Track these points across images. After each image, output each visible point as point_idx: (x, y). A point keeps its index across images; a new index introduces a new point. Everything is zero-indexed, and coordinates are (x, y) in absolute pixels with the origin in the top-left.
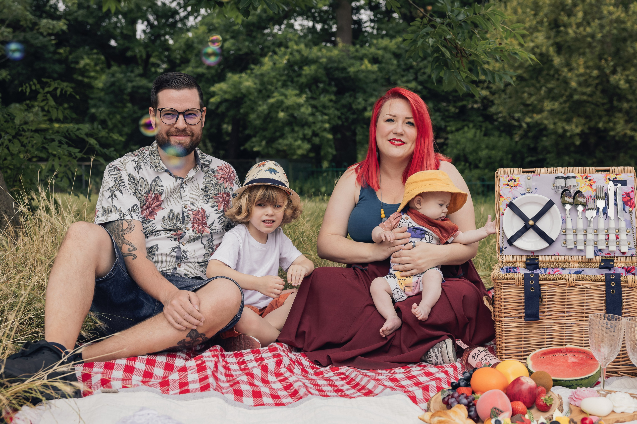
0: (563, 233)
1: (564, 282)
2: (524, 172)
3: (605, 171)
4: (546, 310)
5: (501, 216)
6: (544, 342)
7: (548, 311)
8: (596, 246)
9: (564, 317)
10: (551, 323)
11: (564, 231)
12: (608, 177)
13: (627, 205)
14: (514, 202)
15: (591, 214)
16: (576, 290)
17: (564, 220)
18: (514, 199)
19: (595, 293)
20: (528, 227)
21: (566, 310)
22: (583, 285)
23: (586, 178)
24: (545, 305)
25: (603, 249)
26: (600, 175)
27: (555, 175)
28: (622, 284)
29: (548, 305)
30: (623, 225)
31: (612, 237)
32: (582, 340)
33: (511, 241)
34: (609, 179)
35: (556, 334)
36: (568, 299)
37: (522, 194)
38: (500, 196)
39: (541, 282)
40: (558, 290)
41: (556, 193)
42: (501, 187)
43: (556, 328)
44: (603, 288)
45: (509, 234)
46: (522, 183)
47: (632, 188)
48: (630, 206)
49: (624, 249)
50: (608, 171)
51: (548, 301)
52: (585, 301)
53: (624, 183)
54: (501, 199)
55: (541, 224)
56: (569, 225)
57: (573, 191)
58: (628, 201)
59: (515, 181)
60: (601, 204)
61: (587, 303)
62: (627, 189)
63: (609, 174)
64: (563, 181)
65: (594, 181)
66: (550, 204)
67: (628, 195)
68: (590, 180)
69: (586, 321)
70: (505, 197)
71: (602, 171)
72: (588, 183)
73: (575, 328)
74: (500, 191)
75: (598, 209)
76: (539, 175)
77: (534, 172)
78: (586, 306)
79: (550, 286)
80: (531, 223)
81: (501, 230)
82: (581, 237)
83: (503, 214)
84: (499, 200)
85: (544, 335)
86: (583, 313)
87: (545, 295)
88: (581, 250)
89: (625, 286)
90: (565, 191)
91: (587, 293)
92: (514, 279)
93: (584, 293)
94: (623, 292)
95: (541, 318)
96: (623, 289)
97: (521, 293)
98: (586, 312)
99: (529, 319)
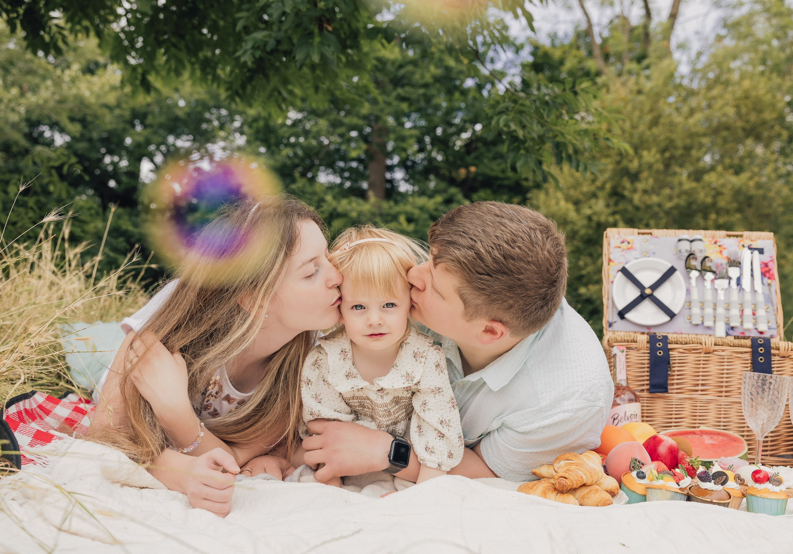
0: (686, 307)
1: (699, 346)
2: (639, 234)
3: (737, 236)
4: (675, 381)
5: (610, 284)
6: (671, 423)
7: (677, 384)
8: (727, 324)
9: (697, 391)
10: (681, 399)
11: (689, 304)
12: (742, 243)
13: (765, 276)
14: (627, 266)
15: (722, 283)
16: (714, 358)
17: (688, 291)
18: (626, 263)
19: (738, 362)
20: (645, 296)
21: (701, 382)
22: (723, 351)
23: (715, 243)
24: (674, 375)
25: (736, 327)
26: (733, 240)
27: (677, 239)
28: (773, 351)
29: (678, 375)
30: (760, 298)
31: (748, 312)
32: (720, 422)
33: (622, 314)
34: (743, 246)
35: (687, 413)
36: (703, 368)
37: (636, 259)
38: (610, 260)
39: (670, 346)
40: (691, 357)
41: (679, 258)
42: (611, 250)
43: (687, 405)
44: (748, 356)
45: (621, 306)
46: (637, 245)
47: (771, 257)
48: (769, 278)
49: (763, 327)
50: (741, 236)
51: (678, 371)
52: (725, 371)
53: (761, 251)
54: (611, 263)
55: (659, 294)
56: (695, 296)
57: (700, 256)
58: (766, 272)
59: (629, 243)
60: (734, 272)
61: (727, 374)
62: (766, 258)
63: (743, 240)
64: (688, 243)
65: (725, 247)
66: (672, 271)
67: (766, 265)
68: (720, 246)
69: (726, 396)
70: (616, 262)
71: (734, 236)
72: (718, 249)
73: (712, 406)
74: (609, 253)
75: (730, 278)
76: (657, 237)
77: (651, 234)
78: (727, 378)
79: (681, 350)
80: (648, 291)
81: (610, 301)
82: (709, 311)
83: (612, 282)
84: (609, 264)
85: (672, 414)
86: (722, 387)
87: (675, 363)
88: (709, 328)
89: (775, 355)
90: (691, 255)
91: (728, 362)
92: (636, 342)
93: (724, 362)
94: (773, 362)
95: (669, 391)
96: (773, 358)
97: (645, 360)
98: (726, 387)
99: (654, 390)
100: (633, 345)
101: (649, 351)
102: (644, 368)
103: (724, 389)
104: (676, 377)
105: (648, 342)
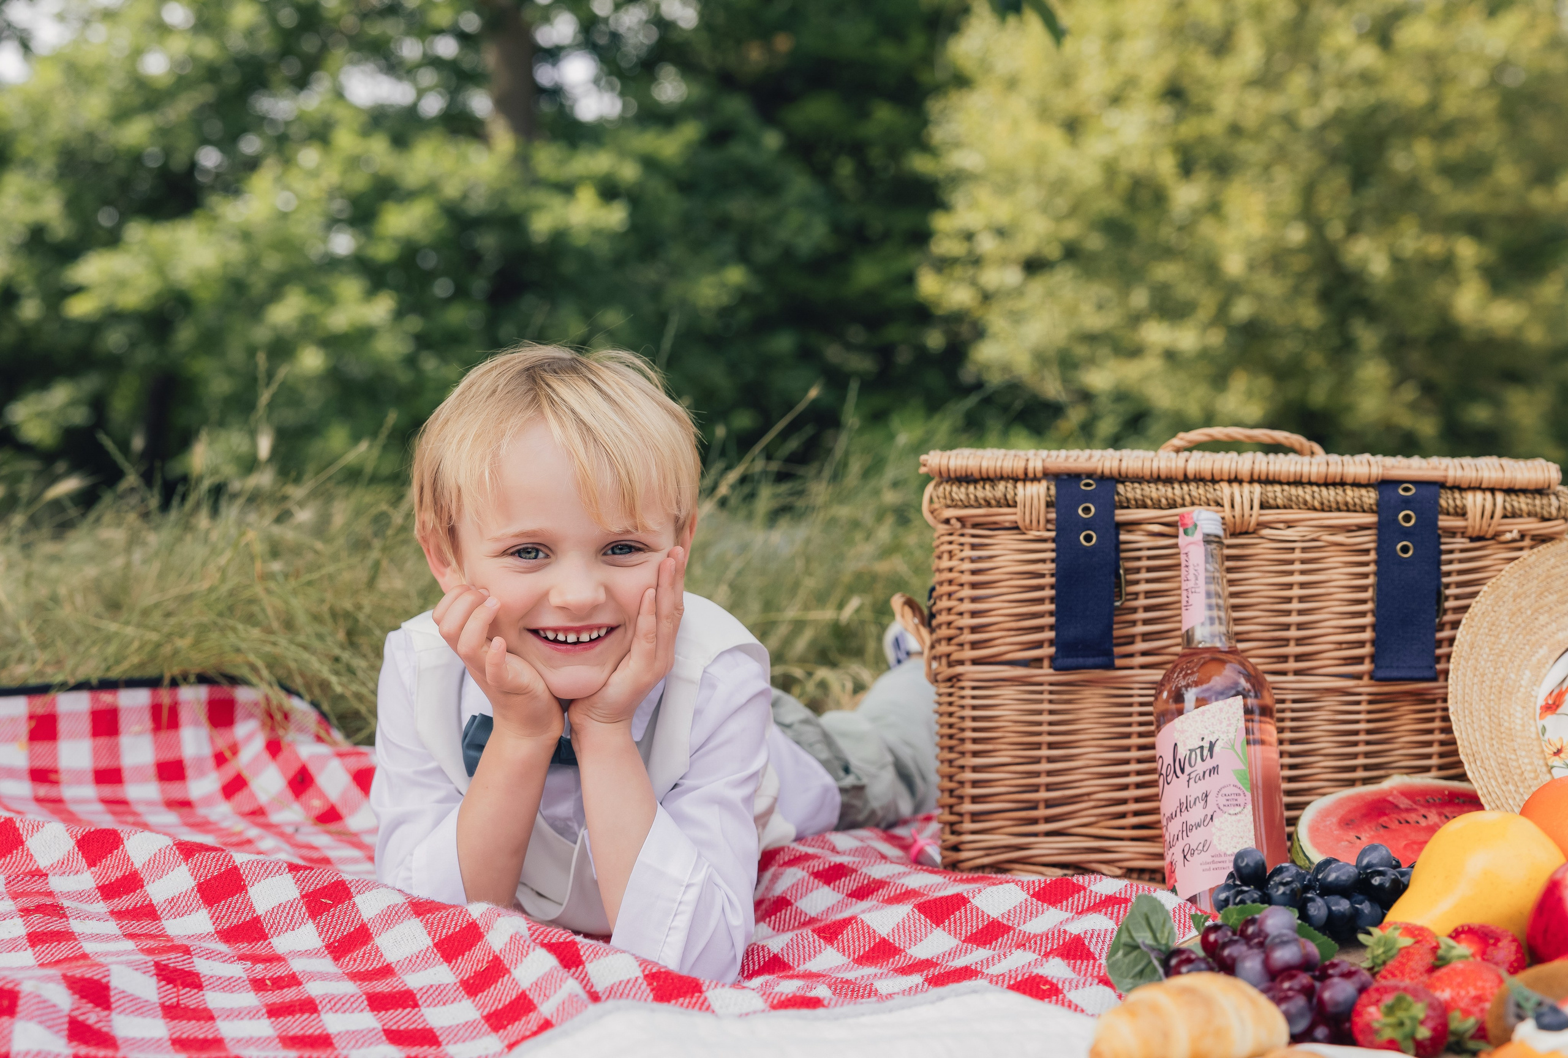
4: (1140, 629)
7: (1145, 636)
16: (1260, 547)
19: (1336, 559)
22: (1289, 525)
24: (1134, 610)
28: (1444, 522)
29: (1147, 609)
39: (1122, 515)
44: (1367, 539)
51: (1146, 594)
52: (1296, 592)
61: (1301, 598)
69: (1297, 673)
78: (1301, 612)
79: (1155, 529)
85: (1130, 737)
86: (1286, 641)
87: (1138, 570)
89: (1452, 533)
91: (1303, 562)
92: (1015, 505)
93: (1291, 562)
94: (1444, 557)
95: (1118, 662)
96: (1448, 543)
97: (1043, 561)
98: (1299, 641)
99: (1069, 661)
100: (1006, 516)
101: (1053, 534)
102: (1041, 588)
103: (1292, 649)
104: (1141, 615)
105: (1049, 505)
